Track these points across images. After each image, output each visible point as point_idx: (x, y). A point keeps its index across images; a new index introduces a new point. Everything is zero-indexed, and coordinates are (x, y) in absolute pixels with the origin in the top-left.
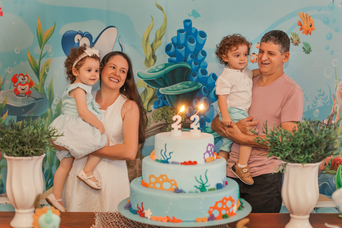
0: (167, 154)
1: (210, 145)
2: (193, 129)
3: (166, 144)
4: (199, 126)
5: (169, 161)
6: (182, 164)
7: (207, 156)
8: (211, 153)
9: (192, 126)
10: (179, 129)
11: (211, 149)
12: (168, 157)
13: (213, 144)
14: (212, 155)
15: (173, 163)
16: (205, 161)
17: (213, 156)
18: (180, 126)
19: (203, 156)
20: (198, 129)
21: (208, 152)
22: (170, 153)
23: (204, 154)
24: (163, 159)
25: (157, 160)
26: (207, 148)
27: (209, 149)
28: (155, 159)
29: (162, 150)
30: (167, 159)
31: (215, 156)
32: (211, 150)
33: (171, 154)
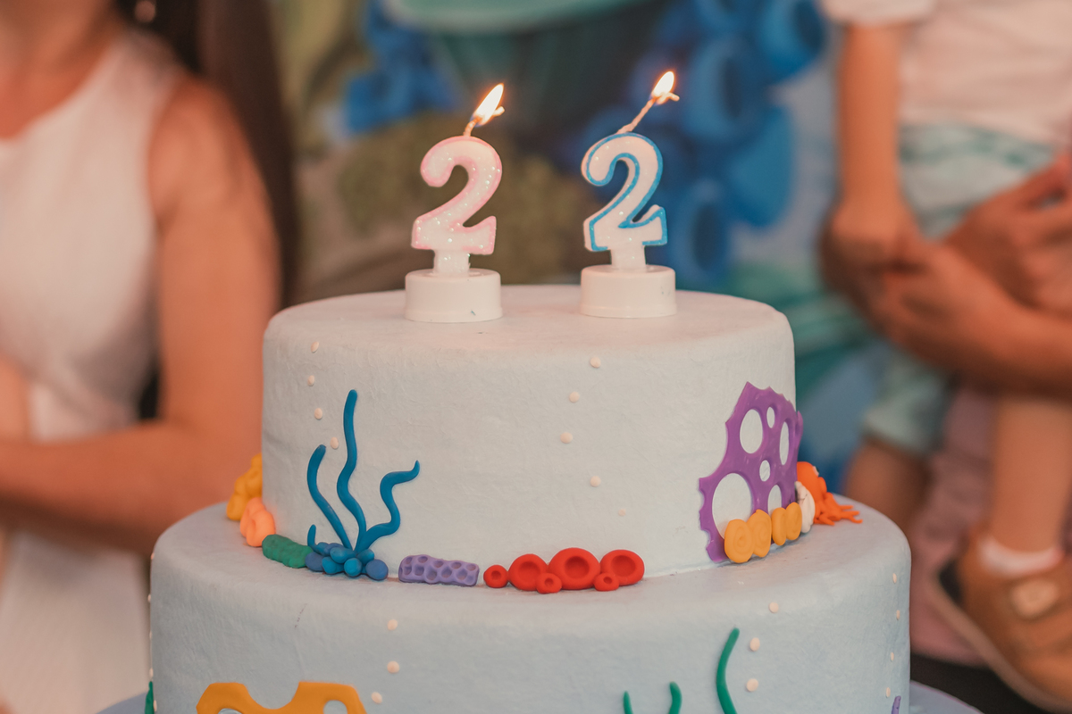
0: (365, 489)
1: (753, 399)
2: (604, 258)
3: (352, 397)
4: (654, 231)
5: (389, 551)
6: (497, 578)
7: (733, 498)
8: (765, 471)
9: (603, 230)
10: (477, 262)
11: (771, 436)
12: (376, 514)
13: (786, 389)
14: (775, 497)
15: (421, 571)
16: (718, 550)
17: (792, 498)
18: (484, 238)
19: (698, 500)
20: (654, 256)
21: (736, 461)
22: (390, 482)
23: (707, 487)
24: (326, 536)
25: (276, 549)
26: (733, 426)
27: (751, 438)
28: (263, 530)
29: (318, 456)
30: (369, 536)
31: (808, 506)
32: (769, 449)
33: (399, 492)
